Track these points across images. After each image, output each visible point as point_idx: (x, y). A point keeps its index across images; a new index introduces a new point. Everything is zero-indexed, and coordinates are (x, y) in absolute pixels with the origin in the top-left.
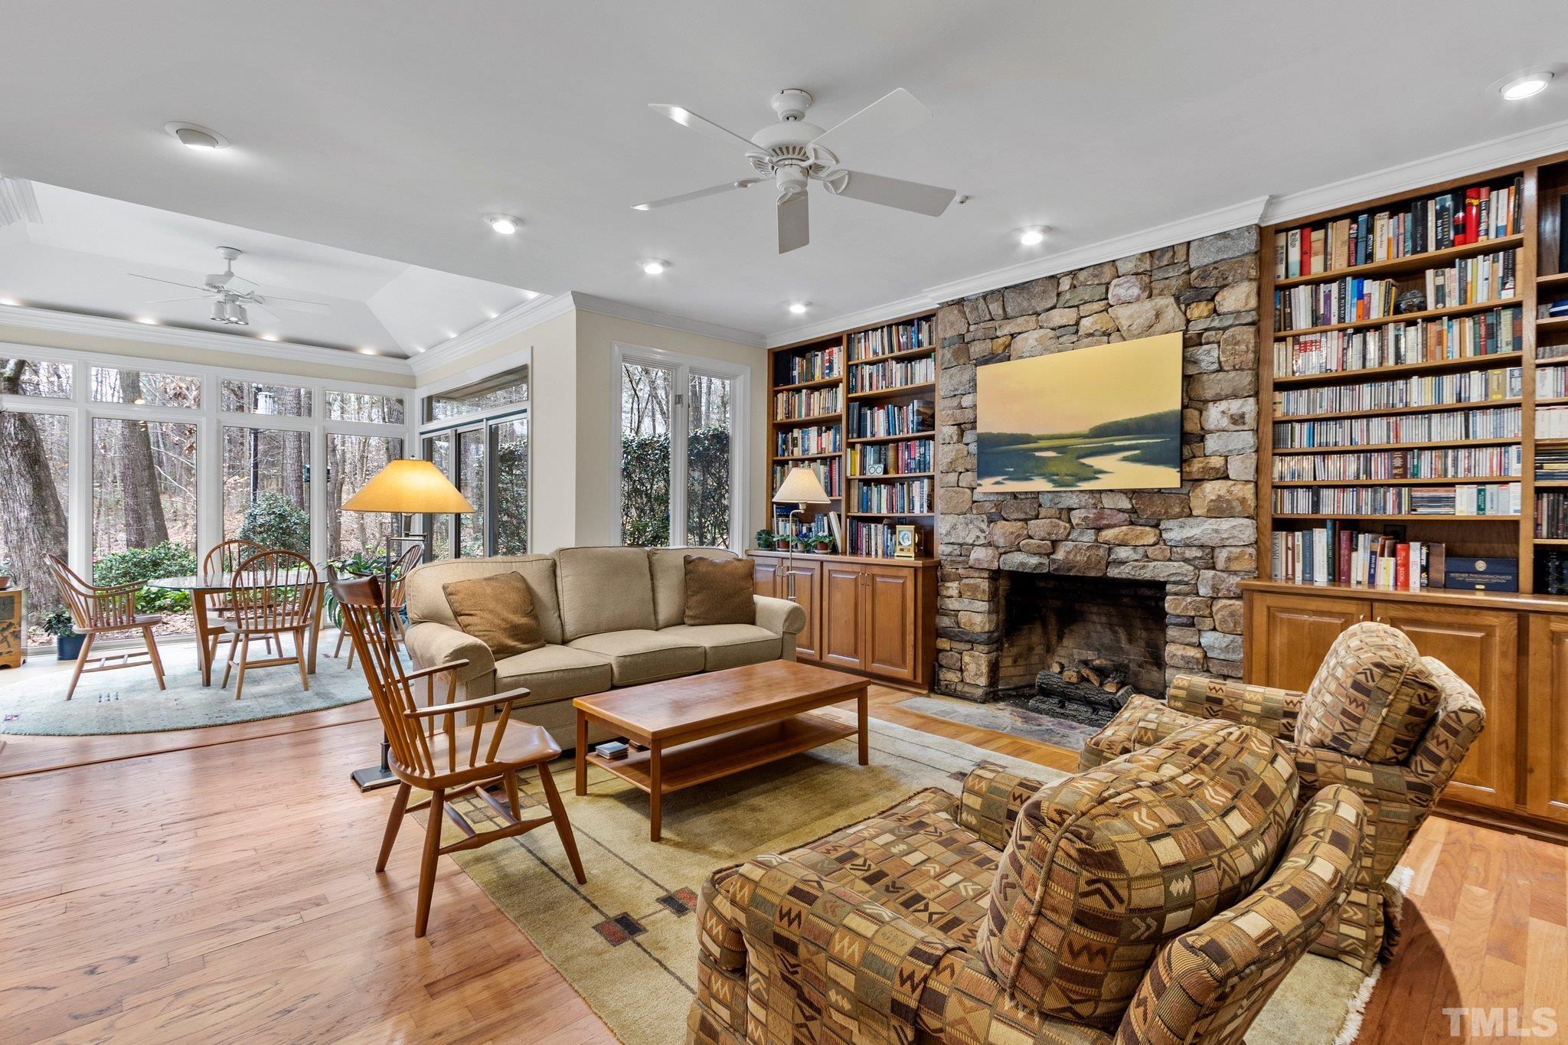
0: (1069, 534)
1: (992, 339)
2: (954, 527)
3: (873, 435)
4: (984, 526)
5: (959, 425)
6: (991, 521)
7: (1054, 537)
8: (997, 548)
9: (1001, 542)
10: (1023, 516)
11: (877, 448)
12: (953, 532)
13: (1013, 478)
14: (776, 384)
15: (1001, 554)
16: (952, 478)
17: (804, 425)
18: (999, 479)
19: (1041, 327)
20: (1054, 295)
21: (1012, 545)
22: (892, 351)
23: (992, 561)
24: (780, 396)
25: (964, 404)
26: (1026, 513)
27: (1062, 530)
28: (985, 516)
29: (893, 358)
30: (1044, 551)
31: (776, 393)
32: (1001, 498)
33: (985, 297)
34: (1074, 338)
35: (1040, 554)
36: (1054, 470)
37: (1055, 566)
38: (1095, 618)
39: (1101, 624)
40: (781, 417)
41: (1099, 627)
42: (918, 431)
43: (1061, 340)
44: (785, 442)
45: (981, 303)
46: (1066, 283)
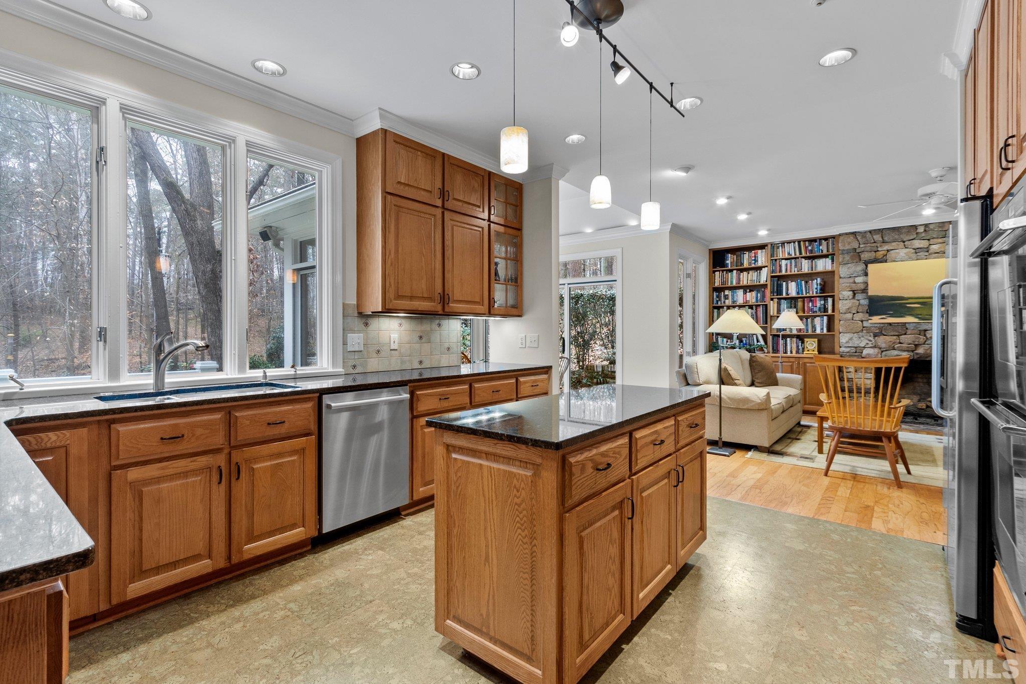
0: (925, 342)
1: (875, 252)
2: (851, 339)
3: (787, 294)
4: (871, 338)
5: (853, 291)
6: (875, 336)
7: (917, 343)
8: (880, 348)
9: (883, 345)
10: (897, 334)
11: (789, 301)
12: (850, 341)
13: (892, 316)
14: (714, 267)
15: (882, 351)
16: (849, 316)
17: (733, 289)
18: (884, 316)
19: (906, 248)
20: (915, 233)
21: (890, 346)
22: (801, 253)
23: (877, 355)
24: (717, 273)
25: (857, 281)
26: (899, 332)
27: (922, 340)
28: (872, 334)
29: (802, 257)
30: (910, 349)
31: (714, 272)
32: (882, 325)
33: (870, 232)
34: (927, 254)
35: (908, 351)
36: (919, 312)
37: (918, 356)
38: (920, 380)
39: (923, 382)
40: (717, 284)
41: (921, 384)
42: (820, 293)
43: (918, 254)
44: (718, 297)
45: (868, 235)
46: (921, 230)
